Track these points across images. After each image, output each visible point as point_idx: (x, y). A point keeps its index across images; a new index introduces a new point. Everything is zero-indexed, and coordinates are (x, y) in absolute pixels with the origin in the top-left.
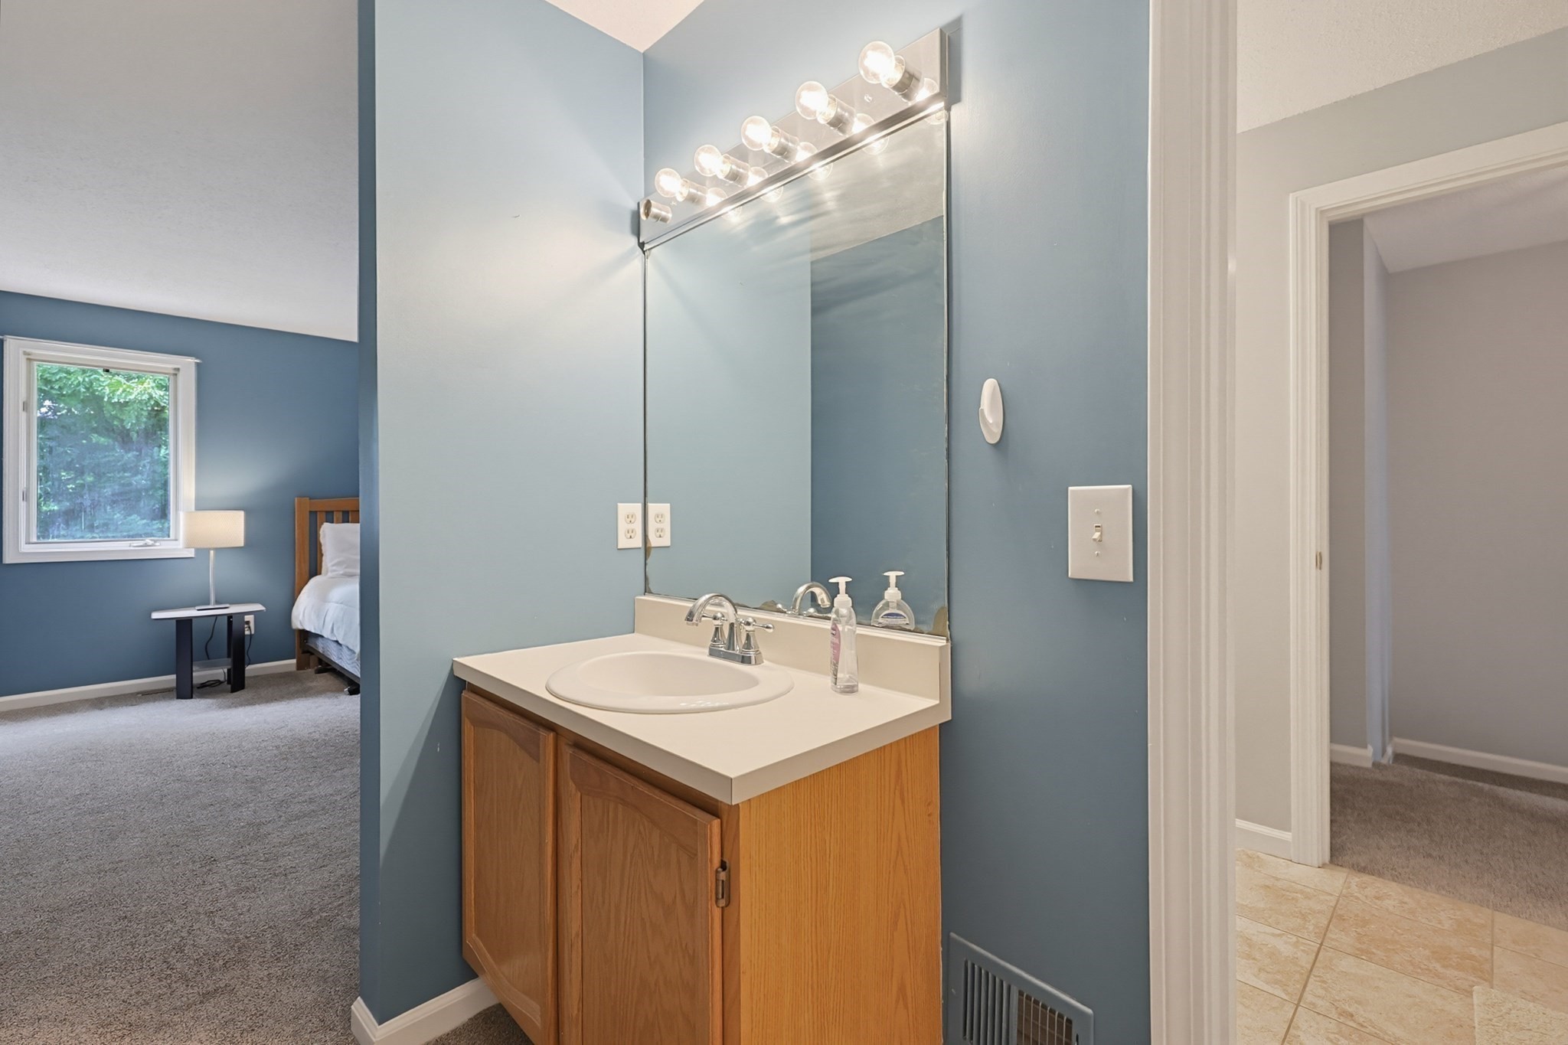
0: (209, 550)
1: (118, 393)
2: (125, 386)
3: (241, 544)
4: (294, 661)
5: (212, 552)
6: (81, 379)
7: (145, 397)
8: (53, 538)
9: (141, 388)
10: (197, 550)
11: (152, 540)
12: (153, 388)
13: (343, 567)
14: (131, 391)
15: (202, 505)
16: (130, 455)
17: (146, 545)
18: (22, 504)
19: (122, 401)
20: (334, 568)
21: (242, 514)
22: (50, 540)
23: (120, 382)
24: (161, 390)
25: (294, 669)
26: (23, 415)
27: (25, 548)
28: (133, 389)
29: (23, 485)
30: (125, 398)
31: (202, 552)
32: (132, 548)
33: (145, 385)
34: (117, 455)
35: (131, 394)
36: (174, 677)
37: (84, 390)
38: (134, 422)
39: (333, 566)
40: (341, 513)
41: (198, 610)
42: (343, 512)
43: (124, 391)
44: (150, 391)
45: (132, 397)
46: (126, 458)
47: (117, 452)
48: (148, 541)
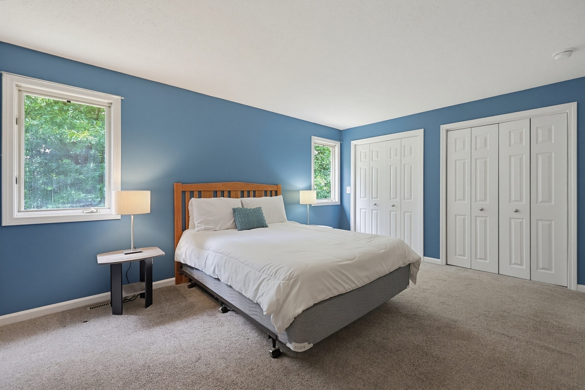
0: (130, 215)
1: (74, 137)
2: (76, 135)
3: (149, 212)
4: (174, 279)
5: (132, 217)
6: (57, 132)
7: (85, 139)
8: (34, 208)
9: (83, 135)
10: (122, 216)
11: (95, 209)
12: (88, 135)
13: (203, 224)
14: (79, 137)
15: (125, 187)
16: (78, 166)
17: (92, 212)
18: (15, 186)
19: (75, 141)
20: (199, 225)
21: (149, 192)
22: (32, 209)
23: (74, 133)
24: (92, 137)
25: (174, 283)
26: (16, 127)
27: (16, 215)
28: (80, 136)
29: (15, 174)
30: (77, 139)
31: (125, 217)
32: (84, 214)
33: (85, 134)
34: (72, 166)
35: (79, 138)
36: (109, 293)
37: (59, 137)
38: (80, 151)
39: (199, 223)
40: (198, 192)
41: (126, 254)
42: (199, 191)
43: (76, 136)
44: (87, 137)
45: (79, 139)
46: (76, 167)
47: (73, 165)
48: (93, 209)
